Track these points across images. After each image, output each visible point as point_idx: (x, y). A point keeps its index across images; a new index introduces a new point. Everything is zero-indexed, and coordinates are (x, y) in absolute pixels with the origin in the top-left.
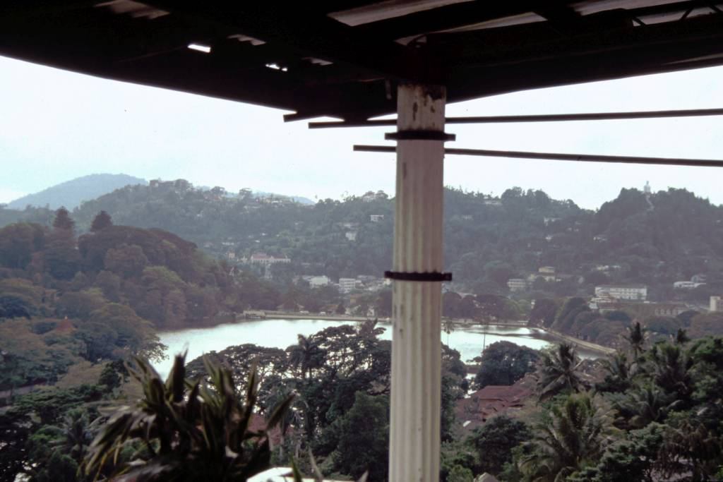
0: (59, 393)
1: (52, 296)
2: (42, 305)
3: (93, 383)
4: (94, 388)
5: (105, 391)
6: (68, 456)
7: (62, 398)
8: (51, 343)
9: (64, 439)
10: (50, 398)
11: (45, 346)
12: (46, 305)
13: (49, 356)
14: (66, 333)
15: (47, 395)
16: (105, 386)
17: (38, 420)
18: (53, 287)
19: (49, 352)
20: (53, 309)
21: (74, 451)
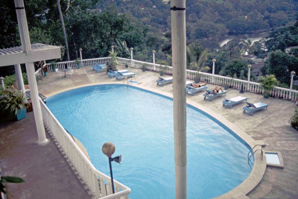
0: (285, 28)
1: (292, 6)
2: (290, 8)
3: (293, 26)
4: (293, 27)
5: (295, 28)
6: (284, 42)
7: (285, 29)
8: (289, 16)
9: (283, 38)
10: (283, 29)
11: (287, 17)
12: (291, 8)
13: (288, 20)
14: (293, 15)
15: (282, 28)
16: (295, 27)
17: (280, 33)
18: (293, 3)
19: (288, 19)
20: (292, 9)
21: (285, 41)
